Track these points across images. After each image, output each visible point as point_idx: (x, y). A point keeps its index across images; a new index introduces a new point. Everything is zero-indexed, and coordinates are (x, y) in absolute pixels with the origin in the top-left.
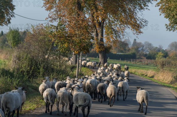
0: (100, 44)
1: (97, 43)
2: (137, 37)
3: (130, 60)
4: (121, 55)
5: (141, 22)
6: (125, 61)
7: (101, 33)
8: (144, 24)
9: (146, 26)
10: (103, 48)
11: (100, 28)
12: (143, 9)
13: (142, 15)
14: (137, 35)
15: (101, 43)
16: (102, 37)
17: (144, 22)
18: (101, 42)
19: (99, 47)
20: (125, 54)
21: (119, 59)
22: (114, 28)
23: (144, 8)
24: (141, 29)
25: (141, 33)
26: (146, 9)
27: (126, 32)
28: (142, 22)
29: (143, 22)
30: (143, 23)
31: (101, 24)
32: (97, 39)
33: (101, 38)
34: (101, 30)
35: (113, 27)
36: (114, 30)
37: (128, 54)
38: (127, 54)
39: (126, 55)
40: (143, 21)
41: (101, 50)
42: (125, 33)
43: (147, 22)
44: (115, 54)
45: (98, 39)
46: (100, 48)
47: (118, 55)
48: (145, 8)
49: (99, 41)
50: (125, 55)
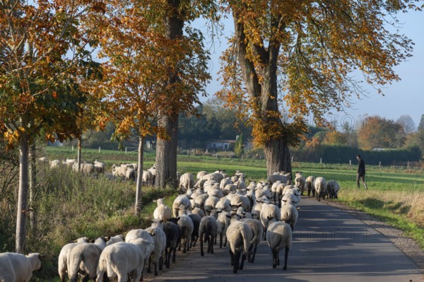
0: (266, 116)
1: (259, 114)
2: (380, 91)
3: (406, 165)
4: (382, 152)
5: (393, 46)
6: (393, 167)
7: (267, 85)
8: (402, 50)
9: (407, 58)
10: (276, 129)
11: (266, 71)
12: (401, 8)
13: (396, 24)
14: (380, 86)
15: (268, 114)
16: (272, 97)
17: (402, 45)
18: (270, 112)
19: (265, 128)
20: (392, 149)
21: (378, 164)
22: (316, 70)
23: (405, 7)
24: (394, 68)
25: (394, 81)
26: (411, 6)
27: (350, 80)
28: (394, 44)
29: (399, 43)
30: (397, 47)
31: (269, 55)
32: (258, 103)
33: (270, 100)
34: (267, 73)
35: (312, 66)
36: (316, 76)
37: (401, 151)
38: (398, 149)
39: (395, 152)
40: (399, 40)
41: (272, 137)
42: (349, 84)
43: (410, 45)
44: (368, 152)
45: (261, 104)
46: (266, 131)
47: (376, 152)
48: (406, 4)
49: (263, 108)
50: (392, 152)
